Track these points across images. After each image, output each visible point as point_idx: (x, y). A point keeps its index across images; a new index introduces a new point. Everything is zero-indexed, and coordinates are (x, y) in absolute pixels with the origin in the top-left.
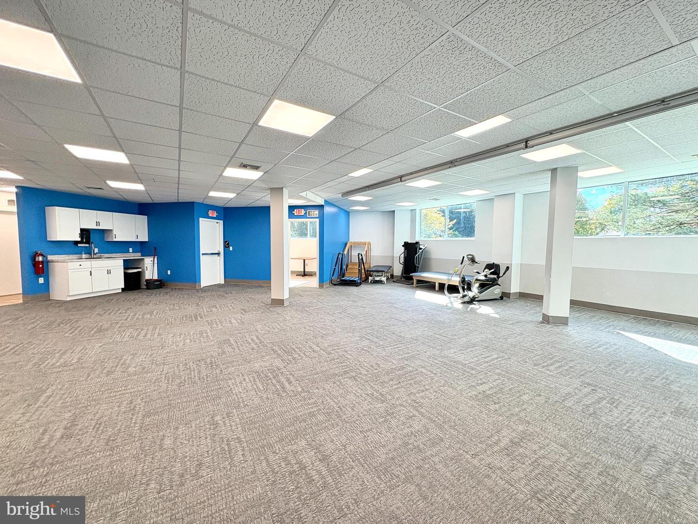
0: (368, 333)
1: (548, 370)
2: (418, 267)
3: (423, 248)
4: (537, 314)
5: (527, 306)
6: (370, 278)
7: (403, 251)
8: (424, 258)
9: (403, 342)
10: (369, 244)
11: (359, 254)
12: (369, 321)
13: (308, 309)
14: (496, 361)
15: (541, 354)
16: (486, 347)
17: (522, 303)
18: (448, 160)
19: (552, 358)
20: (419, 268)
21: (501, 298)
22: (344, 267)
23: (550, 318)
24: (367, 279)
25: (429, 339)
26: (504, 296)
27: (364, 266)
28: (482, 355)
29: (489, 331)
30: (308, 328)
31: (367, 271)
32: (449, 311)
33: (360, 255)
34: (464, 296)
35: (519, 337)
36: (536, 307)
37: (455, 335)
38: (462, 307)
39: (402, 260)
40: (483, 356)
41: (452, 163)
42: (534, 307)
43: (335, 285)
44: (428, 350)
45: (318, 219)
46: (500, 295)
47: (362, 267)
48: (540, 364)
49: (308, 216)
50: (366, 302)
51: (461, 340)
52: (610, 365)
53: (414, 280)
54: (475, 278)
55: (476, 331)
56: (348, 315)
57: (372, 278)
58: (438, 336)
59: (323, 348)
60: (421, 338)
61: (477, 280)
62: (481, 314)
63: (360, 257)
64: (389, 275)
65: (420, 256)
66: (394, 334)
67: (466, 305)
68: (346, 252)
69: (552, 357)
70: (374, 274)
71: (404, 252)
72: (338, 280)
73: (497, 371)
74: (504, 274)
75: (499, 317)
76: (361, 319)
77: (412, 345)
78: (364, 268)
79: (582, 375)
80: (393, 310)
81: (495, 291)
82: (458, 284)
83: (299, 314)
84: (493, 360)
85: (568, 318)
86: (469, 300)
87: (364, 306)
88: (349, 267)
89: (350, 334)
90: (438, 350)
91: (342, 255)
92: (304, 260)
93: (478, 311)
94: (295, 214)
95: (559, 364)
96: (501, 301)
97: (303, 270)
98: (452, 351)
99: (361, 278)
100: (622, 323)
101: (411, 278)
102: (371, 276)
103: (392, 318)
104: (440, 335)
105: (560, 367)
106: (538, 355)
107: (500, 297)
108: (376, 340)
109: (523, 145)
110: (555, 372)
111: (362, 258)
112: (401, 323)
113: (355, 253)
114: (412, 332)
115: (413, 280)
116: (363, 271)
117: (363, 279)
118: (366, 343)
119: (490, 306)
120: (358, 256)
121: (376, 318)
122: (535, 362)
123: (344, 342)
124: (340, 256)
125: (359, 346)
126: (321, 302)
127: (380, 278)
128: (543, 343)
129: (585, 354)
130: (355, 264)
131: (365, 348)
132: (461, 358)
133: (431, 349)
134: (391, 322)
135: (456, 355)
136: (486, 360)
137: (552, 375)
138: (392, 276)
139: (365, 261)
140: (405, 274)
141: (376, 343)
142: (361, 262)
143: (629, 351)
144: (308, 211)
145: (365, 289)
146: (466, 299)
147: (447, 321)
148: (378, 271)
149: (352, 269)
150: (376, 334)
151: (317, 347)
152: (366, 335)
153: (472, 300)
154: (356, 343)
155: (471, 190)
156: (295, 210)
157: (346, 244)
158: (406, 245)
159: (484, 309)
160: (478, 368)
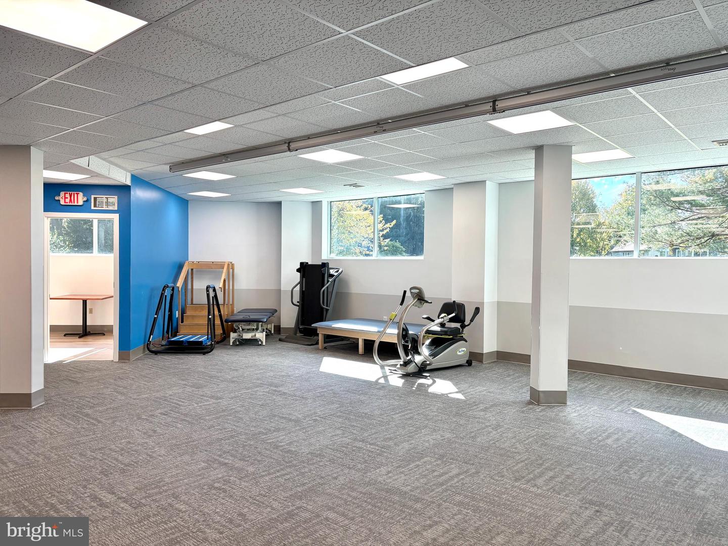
0: (225, 452)
1: (535, 485)
2: (327, 310)
3: (336, 274)
4: (522, 388)
5: (509, 376)
6: (233, 335)
7: (298, 280)
8: (337, 293)
9: (295, 462)
10: (231, 266)
11: (208, 287)
12: (226, 425)
13: (90, 412)
14: (456, 480)
15: (526, 460)
16: (442, 457)
17: (499, 370)
18: (372, 119)
19: (541, 465)
20: (329, 312)
21: (469, 363)
22: (177, 314)
23: (541, 395)
24: (225, 338)
25: (343, 452)
26: (474, 359)
27: (219, 311)
28: (434, 471)
29: (446, 426)
30: (89, 453)
31: (227, 321)
32: (381, 393)
33: (211, 290)
34: (406, 364)
35: (494, 432)
36: (522, 377)
37: (390, 439)
38: (404, 384)
39: (297, 298)
40: (436, 474)
41: (380, 126)
42: (519, 377)
43: (156, 353)
44: (341, 473)
45: (117, 215)
46: (467, 358)
47: (216, 312)
48: (523, 477)
49: (93, 208)
50: (222, 385)
51: (400, 447)
52: (621, 466)
53: (320, 335)
54: (425, 329)
55: (426, 427)
56: (182, 417)
57: (236, 334)
58: (360, 444)
59: (124, 495)
60: (329, 451)
61: (428, 332)
62: (435, 396)
63: (212, 294)
64: (271, 327)
65: (330, 290)
66: (277, 447)
67: (411, 379)
68: (180, 284)
69: (541, 462)
70: (242, 326)
71: (301, 283)
72: (164, 343)
73: (458, 498)
74: (472, 321)
75: (463, 398)
76: (211, 423)
77: (312, 467)
78: (220, 316)
79: (583, 488)
80: (279, 398)
81: (459, 351)
82: (396, 341)
83: (68, 425)
84: (452, 478)
85: (565, 392)
86: (416, 370)
87: (219, 395)
88: (189, 313)
89: (186, 458)
90: (359, 470)
91: (173, 290)
92: (85, 302)
93: (431, 390)
94: (62, 202)
95: (551, 474)
96: (468, 369)
97: (81, 324)
98: (383, 470)
99: (213, 335)
100: (641, 395)
101: (314, 332)
102: (235, 331)
103: (275, 416)
104: (363, 441)
105: (552, 478)
106: (522, 462)
107: (467, 362)
108: (239, 464)
109: (488, 107)
110: (544, 488)
111: (216, 296)
112: (291, 424)
113: (200, 285)
114: (313, 440)
115: (318, 335)
116: (218, 322)
117: (218, 339)
118: (220, 473)
119: (450, 380)
120: (208, 291)
121: (241, 419)
122: (517, 474)
123: (172, 477)
124: (168, 293)
125: (203, 481)
126: (122, 394)
127: (253, 334)
128: (530, 440)
129: (588, 452)
130: (199, 307)
131: (216, 485)
132: (398, 481)
133: (346, 471)
134: (273, 425)
135: (390, 477)
136: (441, 480)
137: (540, 495)
138: (278, 329)
139: (221, 301)
140: (302, 324)
141: (240, 470)
142: (213, 302)
143: (647, 440)
144: (93, 197)
145: (222, 357)
146: (411, 368)
147: (377, 412)
148: (249, 321)
149: (193, 317)
150: (240, 451)
151: (110, 496)
152: (220, 456)
153: (421, 370)
154: (199, 475)
155: (415, 172)
156: (62, 194)
157: (180, 267)
158: (304, 269)
159: (442, 386)
160: (426, 497)
